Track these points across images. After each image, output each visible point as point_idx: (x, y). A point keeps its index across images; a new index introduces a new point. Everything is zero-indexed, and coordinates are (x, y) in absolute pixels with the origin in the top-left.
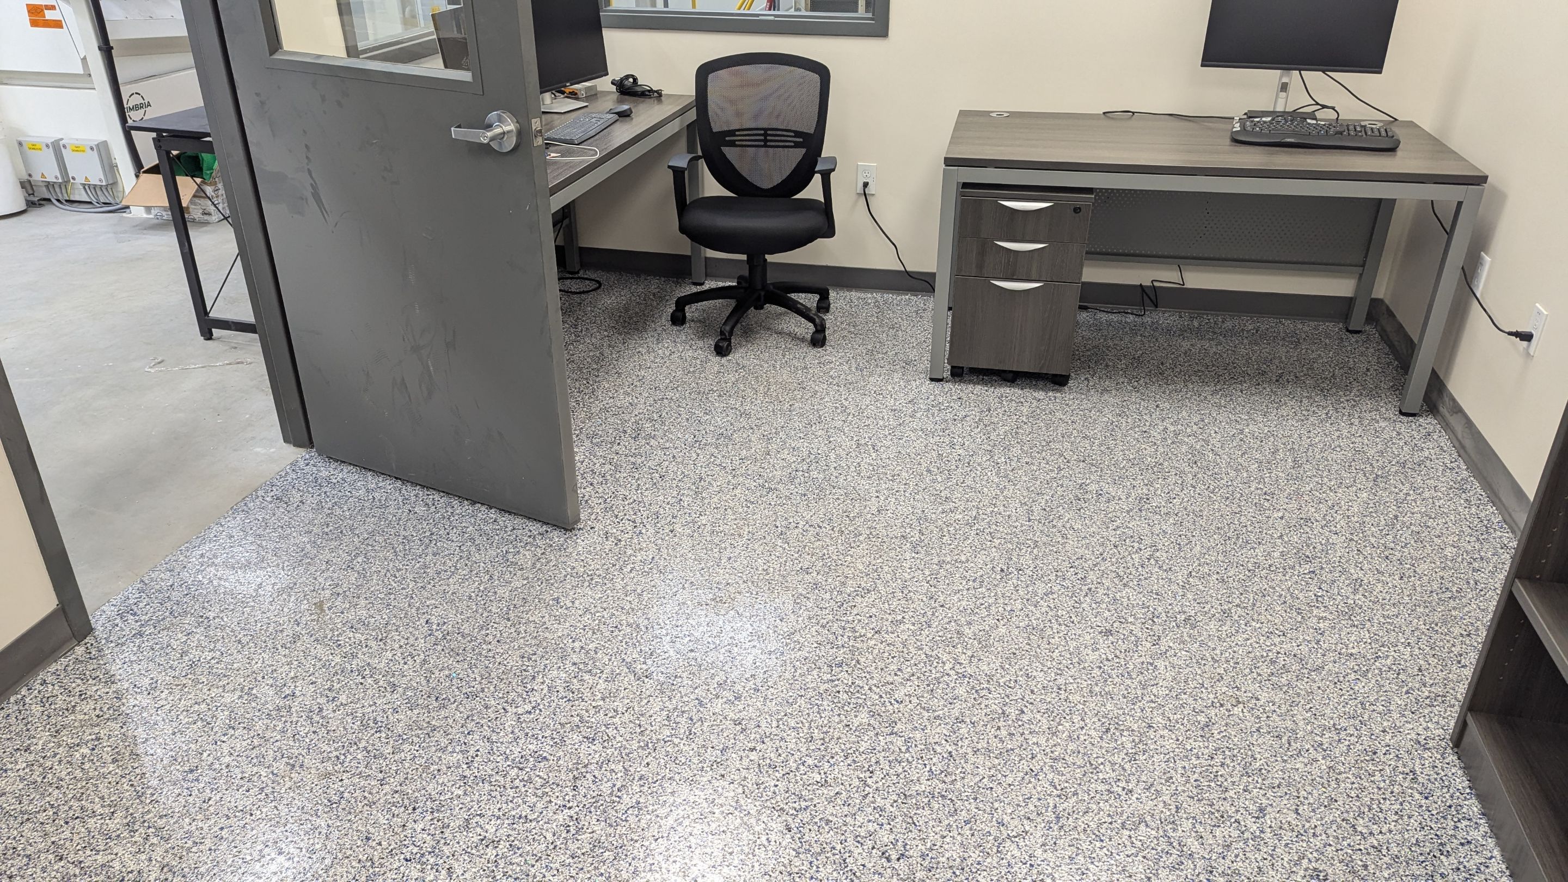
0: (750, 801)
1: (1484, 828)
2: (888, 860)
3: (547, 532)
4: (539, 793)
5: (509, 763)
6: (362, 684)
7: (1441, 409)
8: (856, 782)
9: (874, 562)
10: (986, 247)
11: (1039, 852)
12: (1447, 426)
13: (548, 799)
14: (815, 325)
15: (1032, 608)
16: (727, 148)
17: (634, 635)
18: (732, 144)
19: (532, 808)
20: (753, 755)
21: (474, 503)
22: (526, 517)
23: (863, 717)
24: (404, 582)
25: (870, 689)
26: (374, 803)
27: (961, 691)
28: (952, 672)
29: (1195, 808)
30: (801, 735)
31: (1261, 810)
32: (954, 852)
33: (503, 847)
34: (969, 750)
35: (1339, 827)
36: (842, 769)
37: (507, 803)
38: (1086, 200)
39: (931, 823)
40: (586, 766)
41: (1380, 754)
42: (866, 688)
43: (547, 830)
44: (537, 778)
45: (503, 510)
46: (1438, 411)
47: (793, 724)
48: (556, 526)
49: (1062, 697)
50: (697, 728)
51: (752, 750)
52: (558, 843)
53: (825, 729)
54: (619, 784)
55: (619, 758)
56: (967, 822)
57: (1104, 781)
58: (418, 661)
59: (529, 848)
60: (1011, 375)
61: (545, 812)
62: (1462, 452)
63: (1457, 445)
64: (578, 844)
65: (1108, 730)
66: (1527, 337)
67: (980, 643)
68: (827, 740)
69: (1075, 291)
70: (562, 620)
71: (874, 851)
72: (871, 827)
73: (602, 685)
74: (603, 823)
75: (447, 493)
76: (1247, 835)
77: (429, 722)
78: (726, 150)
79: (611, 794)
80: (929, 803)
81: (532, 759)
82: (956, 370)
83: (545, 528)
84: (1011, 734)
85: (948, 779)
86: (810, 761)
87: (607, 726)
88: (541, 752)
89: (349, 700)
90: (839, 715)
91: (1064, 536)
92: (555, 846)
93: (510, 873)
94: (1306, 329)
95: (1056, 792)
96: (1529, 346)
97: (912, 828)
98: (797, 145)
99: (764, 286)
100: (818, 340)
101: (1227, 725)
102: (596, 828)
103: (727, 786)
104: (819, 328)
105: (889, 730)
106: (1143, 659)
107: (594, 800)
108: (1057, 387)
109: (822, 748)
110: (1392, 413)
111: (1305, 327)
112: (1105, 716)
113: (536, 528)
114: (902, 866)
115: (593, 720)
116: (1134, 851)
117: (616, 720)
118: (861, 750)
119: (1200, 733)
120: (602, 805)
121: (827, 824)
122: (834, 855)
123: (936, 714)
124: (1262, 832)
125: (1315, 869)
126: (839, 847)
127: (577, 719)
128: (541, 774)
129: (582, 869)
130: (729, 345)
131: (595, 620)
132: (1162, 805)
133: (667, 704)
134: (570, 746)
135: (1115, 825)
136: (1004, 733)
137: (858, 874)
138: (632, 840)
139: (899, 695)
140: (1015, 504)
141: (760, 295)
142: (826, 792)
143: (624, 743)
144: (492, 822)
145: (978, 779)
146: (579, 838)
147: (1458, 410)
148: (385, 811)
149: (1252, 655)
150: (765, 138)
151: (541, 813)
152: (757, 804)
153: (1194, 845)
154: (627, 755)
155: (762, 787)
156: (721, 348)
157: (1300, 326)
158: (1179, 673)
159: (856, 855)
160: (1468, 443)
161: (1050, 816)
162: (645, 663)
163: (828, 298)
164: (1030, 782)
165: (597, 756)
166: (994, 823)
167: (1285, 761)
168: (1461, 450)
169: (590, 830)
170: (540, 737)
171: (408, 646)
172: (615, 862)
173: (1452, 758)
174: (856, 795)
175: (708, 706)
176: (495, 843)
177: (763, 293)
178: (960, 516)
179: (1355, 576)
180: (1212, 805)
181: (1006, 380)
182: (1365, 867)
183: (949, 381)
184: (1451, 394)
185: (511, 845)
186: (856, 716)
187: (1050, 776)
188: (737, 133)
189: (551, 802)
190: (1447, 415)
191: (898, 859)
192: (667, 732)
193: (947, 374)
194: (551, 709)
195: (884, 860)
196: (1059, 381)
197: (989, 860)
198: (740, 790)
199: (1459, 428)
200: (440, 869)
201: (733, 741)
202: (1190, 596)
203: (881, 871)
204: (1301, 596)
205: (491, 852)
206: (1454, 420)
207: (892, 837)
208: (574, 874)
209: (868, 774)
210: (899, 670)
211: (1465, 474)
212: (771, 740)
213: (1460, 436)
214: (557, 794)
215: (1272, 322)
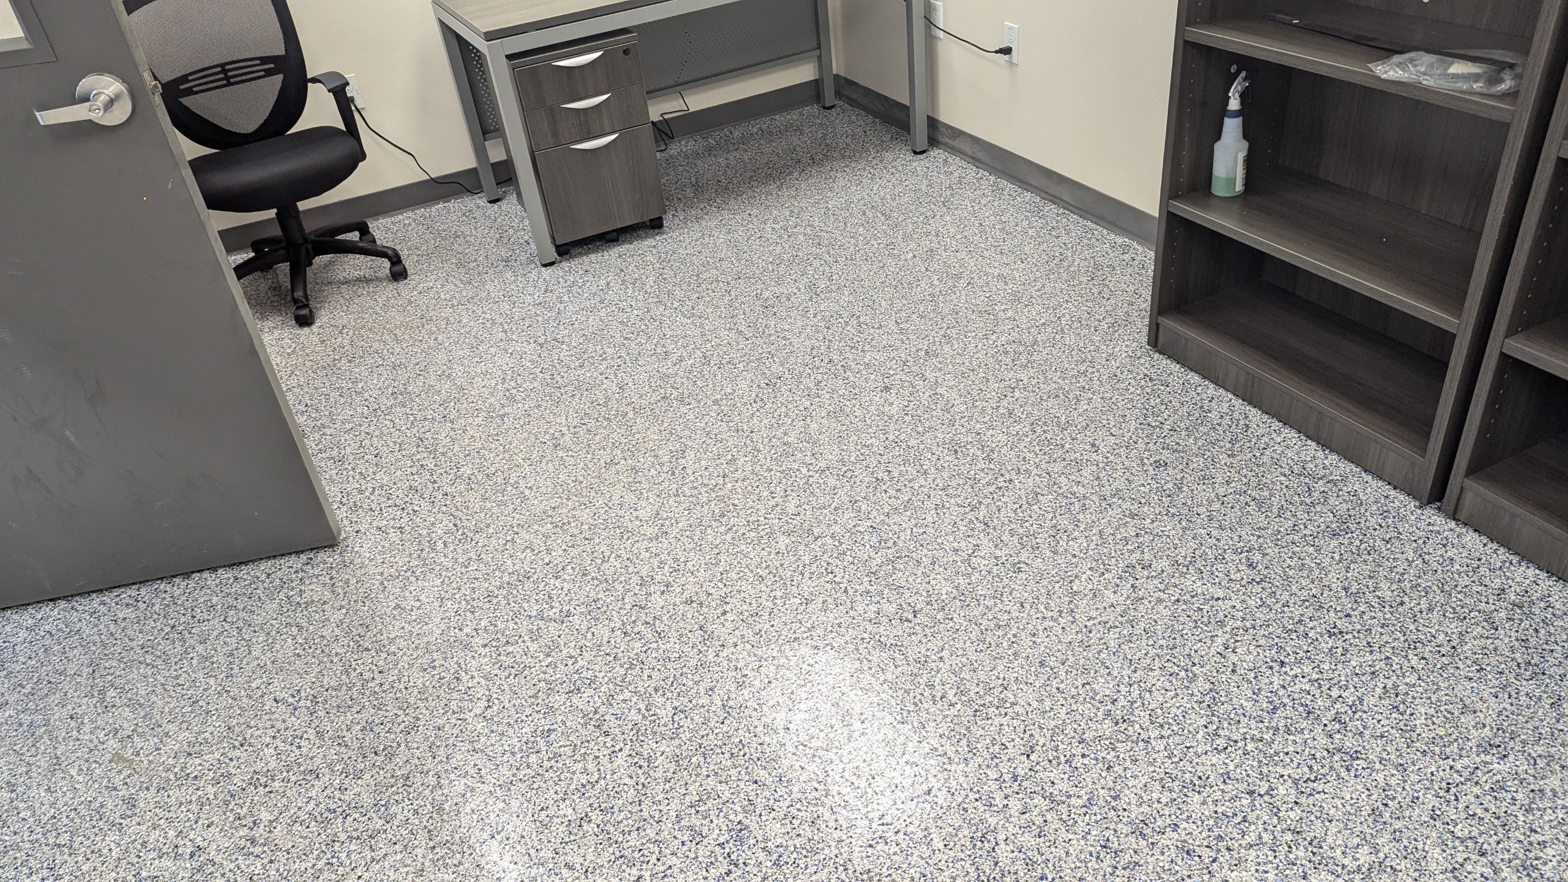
0: (764, 649)
1: (1212, 386)
2: (908, 621)
3: (311, 559)
4: (577, 757)
5: (519, 756)
6: (271, 792)
7: (941, 139)
8: (828, 586)
9: (662, 428)
10: (554, 114)
11: (998, 553)
12: (954, 150)
13: (592, 757)
14: (390, 259)
15: (817, 399)
16: (185, 98)
17: (515, 592)
18: (190, 92)
19: (585, 771)
20: (730, 617)
21: (187, 575)
22: (269, 558)
23: (783, 541)
24: (198, 684)
25: (765, 518)
26: (423, 870)
27: (832, 482)
28: (811, 473)
29: (1058, 467)
30: (751, 580)
31: (1093, 445)
32: (946, 589)
33: (596, 816)
34: (882, 517)
35: (1142, 429)
36: (807, 586)
37: (556, 784)
38: (629, 40)
39: (910, 580)
40: (596, 712)
41: (1119, 374)
42: (762, 519)
43: (621, 779)
44: (562, 749)
45: (234, 564)
46: (939, 142)
47: (735, 577)
48: (317, 549)
49: (903, 447)
50: (659, 626)
51: (725, 613)
52: (643, 780)
53: (764, 565)
54: (642, 707)
55: (618, 688)
56: (933, 563)
57: (988, 484)
58: (312, 737)
59: (621, 802)
60: (615, 234)
61: (602, 768)
62: (978, 164)
63: (970, 160)
64: (661, 769)
65: (956, 451)
66: (1007, 51)
67: (808, 442)
68: (774, 571)
69: (648, 131)
70: (427, 620)
71: (893, 622)
72: (873, 608)
73: (534, 647)
74: (664, 741)
75: (140, 583)
76: (1101, 465)
77: (393, 776)
78: (185, 101)
79: (644, 717)
80: (894, 568)
81: (538, 739)
82: (561, 249)
83: (303, 557)
84: (898, 490)
85: (890, 544)
86: (779, 594)
87: (577, 672)
88: (541, 728)
89: (275, 813)
90: (763, 549)
91: (784, 338)
92: (643, 784)
93: (626, 829)
94: (795, 117)
95: (967, 510)
96: (1011, 58)
97: (901, 590)
98: (269, 73)
99: (306, 240)
100: (399, 273)
101: (1021, 406)
102: (662, 749)
103: (734, 650)
104: (395, 259)
105: (811, 538)
106: (927, 394)
107: (635, 731)
108: (657, 231)
109: (777, 578)
110: (910, 156)
111: (793, 116)
112: (945, 443)
113: (296, 562)
114: (921, 618)
115: (558, 676)
116: (1051, 515)
117: (581, 663)
118: (807, 562)
119: (1012, 421)
120: (646, 730)
121: (840, 627)
122: (868, 643)
123: (833, 506)
124: (1107, 458)
125: (1155, 462)
126: (866, 636)
127: (542, 684)
128: (561, 743)
129: (686, 784)
130: (311, 311)
131: (459, 603)
132: (1037, 478)
133: (612, 625)
134: (562, 708)
135: (1024, 507)
136: (892, 492)
137: (899, 644)
138: (703, 736)
139: (791, 508)
140: (723, 333)
141: (307, 250)
142: (814, 606)
143: (609, 675)
144: (562, 807)
145: (909, 532)
146: (656, 764)
147: (958, 133)
148: (442, 868)
149: (989, 355)
150: (226, 75)
151: (599, 770)
152: (773, 646)
153: (1081, 490)
154: (623, 681)
155: (763, 633)
156: (304, 316)
157: (789, 117)
158: (960, 390)
159: (884, 633)
160: (980, 155)
161: (981, 526)
162: (552, 607)
163: (368, 232)
164: (944, 513)
165: (597, 699)
166: (951, 553)
167: (1075, 409)
168: (976, 162)
169: (658, 754)
170: (525, 718)
171: (282, 732)
172: (708, 760)
173: (1156, 356)
174: (839, 594)
175: (650, 604)
176: (586, 818)
177: (309, 246)
178: (692, 361)
179: (996, 274)
180: (1064, 460)
181: (613, 241)
182: (1178, 444)
183: (560, 262)
184: (946, 124)
185: (601, 810)
186: (777, 543)
187: (952, 501)
188: (190, 78)
189: (597, 757)
190: (949, 141)
191: (915, 616)
192: (638, 645)
193: (553, 255)
194: (508, 691)
195: (906, 623)
196: (656, 225)
197: (973, 578)
198: (748, 647)
199: (967, 148)
200: (557, 871)
201: (701, 618)
202: (911, 337)
203: (912, 631)
204: (978, 302)
205: (589, 828)
206: (957, 143)
207: (894, 605)
208: (685, 792)
209: (831, 576)
210: (772, 493)
211: (992, 178)
212: (731, 597)
213: (969, 153)
214: (596, 748)
215: (767, 120)
